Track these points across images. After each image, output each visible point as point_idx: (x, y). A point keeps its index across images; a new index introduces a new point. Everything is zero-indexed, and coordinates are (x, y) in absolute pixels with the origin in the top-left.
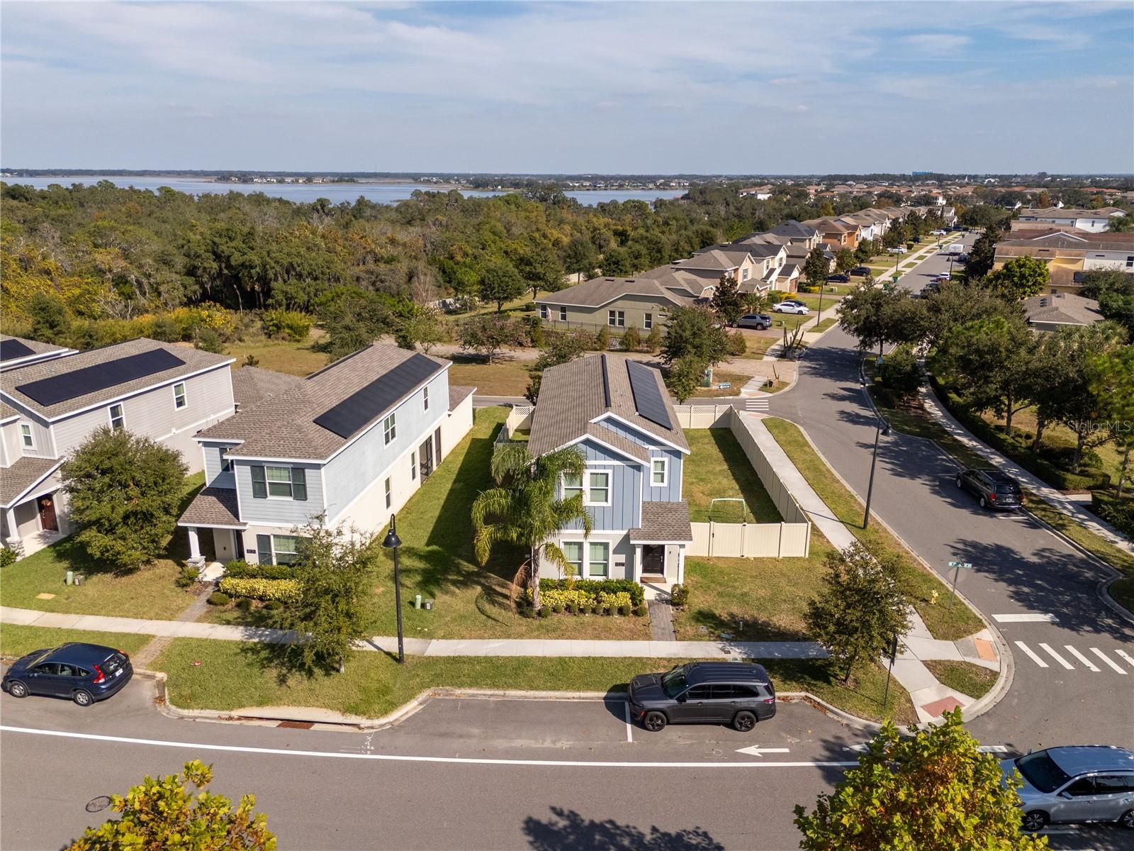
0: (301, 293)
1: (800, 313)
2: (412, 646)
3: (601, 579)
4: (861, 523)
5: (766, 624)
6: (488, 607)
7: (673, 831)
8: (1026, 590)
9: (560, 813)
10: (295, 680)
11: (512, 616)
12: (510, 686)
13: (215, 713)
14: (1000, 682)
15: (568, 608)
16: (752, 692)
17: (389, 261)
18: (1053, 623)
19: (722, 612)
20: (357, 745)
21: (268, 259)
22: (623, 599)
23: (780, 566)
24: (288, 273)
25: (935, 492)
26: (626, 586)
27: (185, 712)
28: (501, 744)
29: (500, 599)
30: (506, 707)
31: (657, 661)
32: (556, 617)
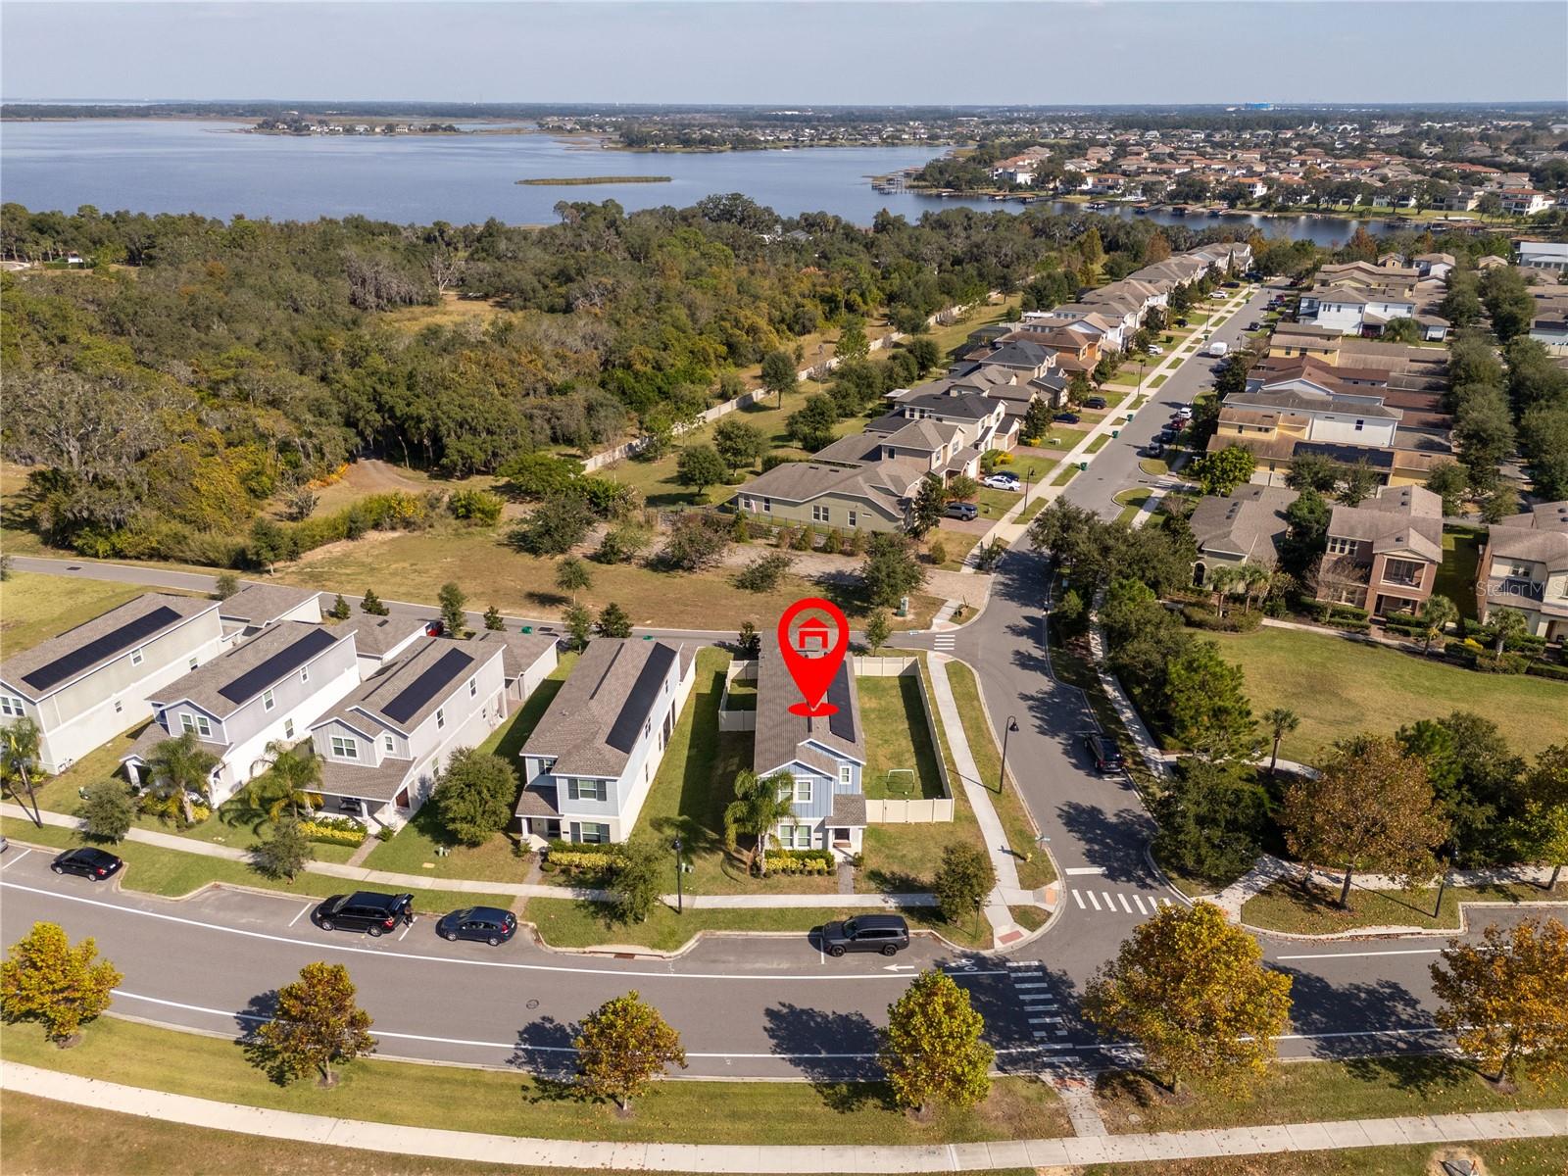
0: (478, 451)
1: (1012, 489)
2: (686, 901)
3: (807, 848)
4: (997, 789)
5: (914, 880)
6: (730, 870)
7: (844, 1013)
8: (1096, 847)
9: (784, 1005)
10: (616, 926)
11: (746, 877)
12: (750, 929)
13: (575, 949)
14: (1051, 920)
15: (784, 870)
16: (895, 934)
17: (563, 390)
18: (1103, 875)
19: (887, 873)
20: (664, 968)
21: (439, 413)
22: (821, 864)
23: (932, 829)
24: (461, 426)
25: (1066, 753)
26: (823, 854)
27: (558, 949)
28: (748, 966)
29: (736, 863)
30: (748, 942)
31: (840, 911)
32: (776, 877)
